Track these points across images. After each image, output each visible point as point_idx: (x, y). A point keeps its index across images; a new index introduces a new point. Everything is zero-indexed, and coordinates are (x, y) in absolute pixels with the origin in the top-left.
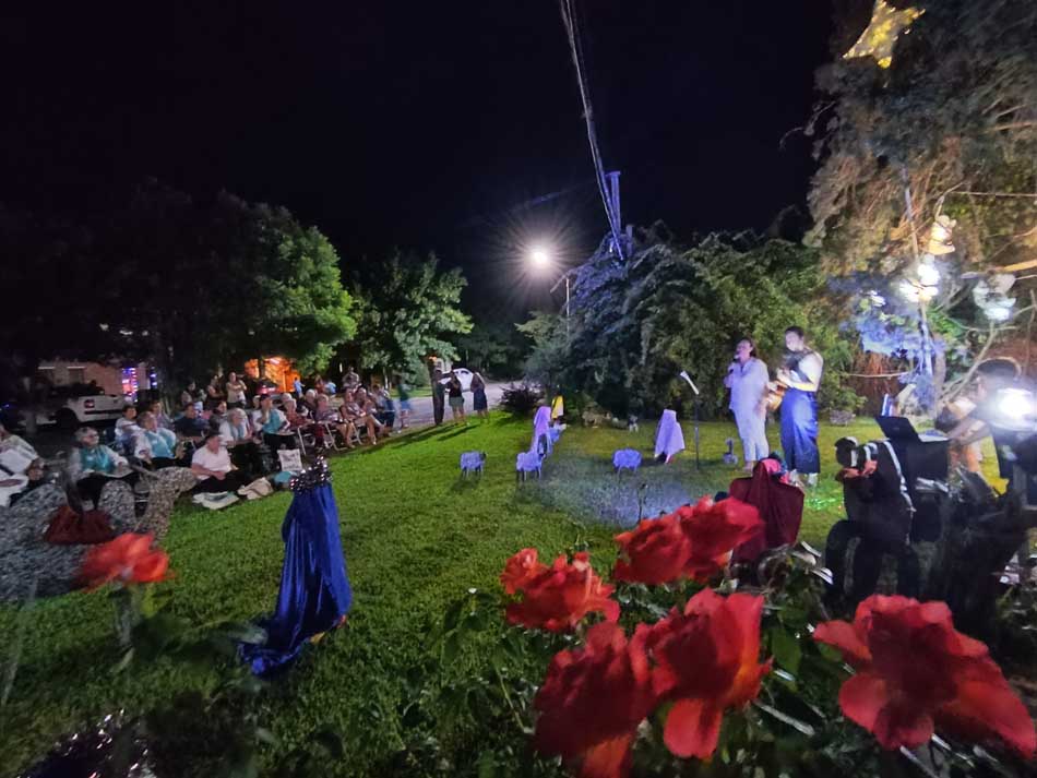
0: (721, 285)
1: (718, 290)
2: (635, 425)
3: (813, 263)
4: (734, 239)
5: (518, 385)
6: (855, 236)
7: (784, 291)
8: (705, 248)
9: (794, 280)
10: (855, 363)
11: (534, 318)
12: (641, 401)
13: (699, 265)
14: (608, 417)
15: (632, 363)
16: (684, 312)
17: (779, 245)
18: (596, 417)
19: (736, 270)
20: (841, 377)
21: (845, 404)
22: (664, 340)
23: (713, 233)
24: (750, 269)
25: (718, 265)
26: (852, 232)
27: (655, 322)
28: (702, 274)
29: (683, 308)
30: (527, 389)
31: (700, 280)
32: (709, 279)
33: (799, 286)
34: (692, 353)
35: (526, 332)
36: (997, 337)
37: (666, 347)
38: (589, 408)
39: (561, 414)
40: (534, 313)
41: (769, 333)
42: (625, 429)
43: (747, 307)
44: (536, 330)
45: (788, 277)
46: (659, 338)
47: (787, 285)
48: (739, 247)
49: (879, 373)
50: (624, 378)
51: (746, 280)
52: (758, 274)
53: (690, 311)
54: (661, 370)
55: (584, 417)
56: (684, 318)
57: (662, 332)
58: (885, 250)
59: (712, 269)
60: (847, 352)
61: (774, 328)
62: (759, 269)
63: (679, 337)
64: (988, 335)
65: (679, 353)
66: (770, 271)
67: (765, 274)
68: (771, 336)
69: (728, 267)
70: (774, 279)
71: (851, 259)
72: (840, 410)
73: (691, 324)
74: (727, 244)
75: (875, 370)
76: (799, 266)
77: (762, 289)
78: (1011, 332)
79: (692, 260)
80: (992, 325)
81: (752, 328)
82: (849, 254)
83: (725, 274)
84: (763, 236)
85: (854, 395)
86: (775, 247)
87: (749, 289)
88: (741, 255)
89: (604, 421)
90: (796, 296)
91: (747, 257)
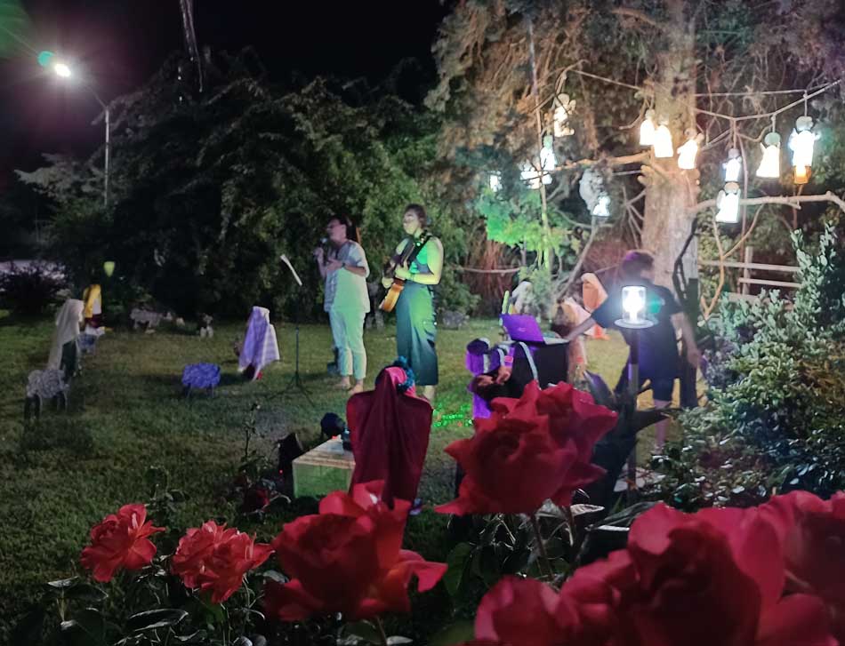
0: (327, 146)
1: (322, 152)
2: (209, 328)
3: (432, 132)
4: (344, 87)
5: (23, 266)
6: (481, 103)
7: (399, 162)
8: (308, 95)
9: (410, 150)
10: (470, 255)
11: (49, 164)
12: (217, 295)
13: (300, 115)
14: (169, 317)
15: (207, 240)
16: (279, 175)
17: (396, 104)
18: (151, 317)
19: (345, 129)
20: (455, 272)
21: (458, 303)
22: (252, 212)
23: (318, 77)
24: (361, 130)
25: (324, 119)
26: (479, 98)
27: (238, 185)
28: (304, 128)
29: (278, 170)
30: (39, 272)
31: (301, 135)
32: (312, 136)
33: (414, 158)
34: (288, 233)
35: (35, 185)
36: (597, 235)
37: (254, 220)
38: (142, 304)
39: (98, 311)
40: (50, 157)
41: (381, 212)
42: (193, 333)
43: (357, 177)
44: (51, 183)
45: (405, 145)
46: (246, 209)
47: (402, 156)
48: (350, 100)
49: (493, 268)
50: (195, 262)
51: (357, 144)
52: (370, 137)
53: (287, 176)
54: (246, 252)
55: (133, 316)
56: (278, 183)
57: (250, 200)
58: (511, 123)
59: (315, 124)
60: (462, 242)
61: (387, 207)
62: (373, 131)
63: (271, 209)
64: (589, 231)
65: (270, 231)
66: (384, 135)
67: (378, 138)
68: (383, 217)
69: (336, 123)
70: (388, 146)
71: (477, 131)
72: (454, 310)
73: (288, 193)
74: (335, 93)
75: (490, 265)
76: (417, 134)
77: (375, 157)
78: (608, 230)
79: (291, 108)
80: (593, 221)
81: (362, 205)
82: (474, 123)
83: (331, 131)
84: (377, 88)
85: (467, 292)
86: (390, 106)
87: (360, 154)
88: (349, 111)
89: (163, 322)
90: (412, 170)
91: (357, 114)
